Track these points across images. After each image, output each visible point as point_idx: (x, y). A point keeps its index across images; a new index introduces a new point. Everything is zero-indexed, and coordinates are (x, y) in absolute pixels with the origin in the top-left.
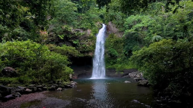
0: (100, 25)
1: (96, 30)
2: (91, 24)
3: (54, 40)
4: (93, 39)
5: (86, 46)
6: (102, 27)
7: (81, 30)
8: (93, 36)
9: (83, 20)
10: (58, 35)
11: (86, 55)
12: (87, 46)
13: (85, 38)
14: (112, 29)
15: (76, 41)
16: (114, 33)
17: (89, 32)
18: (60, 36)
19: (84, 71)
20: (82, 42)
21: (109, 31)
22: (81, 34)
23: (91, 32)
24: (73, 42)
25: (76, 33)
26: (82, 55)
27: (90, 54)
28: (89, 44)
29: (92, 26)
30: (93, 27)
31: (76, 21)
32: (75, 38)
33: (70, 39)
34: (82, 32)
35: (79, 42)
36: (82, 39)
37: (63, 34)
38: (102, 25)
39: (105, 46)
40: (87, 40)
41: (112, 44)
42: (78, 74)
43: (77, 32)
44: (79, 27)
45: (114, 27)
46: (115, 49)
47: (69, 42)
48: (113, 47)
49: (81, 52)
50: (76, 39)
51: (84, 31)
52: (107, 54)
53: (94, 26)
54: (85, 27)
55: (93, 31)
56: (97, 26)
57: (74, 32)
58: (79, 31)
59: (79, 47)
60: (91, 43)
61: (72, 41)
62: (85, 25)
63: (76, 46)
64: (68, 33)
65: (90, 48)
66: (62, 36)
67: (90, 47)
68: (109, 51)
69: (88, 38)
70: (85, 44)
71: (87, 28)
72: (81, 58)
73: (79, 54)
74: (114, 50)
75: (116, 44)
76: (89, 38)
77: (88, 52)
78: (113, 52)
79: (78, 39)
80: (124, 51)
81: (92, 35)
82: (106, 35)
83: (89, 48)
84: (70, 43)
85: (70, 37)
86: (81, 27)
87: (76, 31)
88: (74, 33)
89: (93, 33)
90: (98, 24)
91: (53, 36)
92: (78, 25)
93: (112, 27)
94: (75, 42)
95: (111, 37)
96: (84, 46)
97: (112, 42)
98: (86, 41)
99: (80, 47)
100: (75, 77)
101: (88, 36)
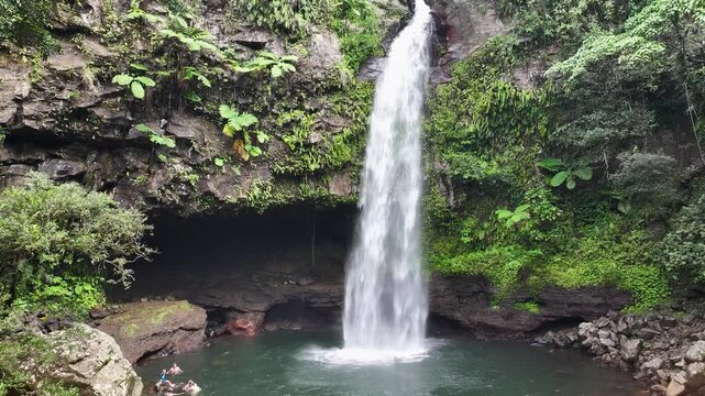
0: (395, 2)
7: (274, 37)
11: (309, 190)
12: (316, 137)
13: (298, 88)
14: (470, 27)
17: (327, 50)
19: (304, 282)
21: (454, 40)
26: (282, 196)
27: (336, 189)
28: (326, 128)
40: (314, 100)
42: (263, 306)
43: (246, 51)
51: (293, 42)
52: (439, 188)
57: (231, 52)
58: (260, 46)
66: (144, 78)
69: (319, 92)
72: (275, 210)
76: (327, 91)
82: (433, 64)
83: (323, 149)
87: (243, 44)
98: (308, 106)
99: (271, 150)
100: (246, 323)
101: (319, 75)
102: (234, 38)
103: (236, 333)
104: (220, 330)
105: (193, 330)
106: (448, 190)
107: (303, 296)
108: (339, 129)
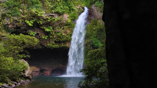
0: (81, 8)
1: (75, 15)
2: (69, 7)
3: (21, 26)
4: (71, 26)
5: (62, 34)
6: (83, 12)
7: (56, 14)
9: (59, 2)
10: (26, 21)
11: (63, 45)
12: (64, 34)
13: (61, 24)
14: (95, 13)
15: (49, 28)
16: (97, 19)
17: (66, 17)
18: (28, 22)
19: (60, 65)
20: (57, 30)
21: (92, 16)
22: (56, 20)
23: (68, 17)
24: (45, 30)
25: (49, 18)
26: (57, 46)
27: (68, 45)
28: (66, 32)
29: (71, 9)
30: (71, 11)
31: (50, 3)
32: (48, 24)
33: (41, 26)
34: (57, 18)
35: (53, 29)
36: (57, 26)
37: (33, 19)
38: (84, 8)
39: (87, 35)
40: (64, 27)
41: (94, 32)
42: (52, 69)
43: (51, 17)
44: (53, 11)
45: (98, 11)
47: (41, 29)
48: (96, 37)
49: (55, 42)
50: (50, 26)
51: (60, 15)
52: (89, 46)
53: (73, 10)
54: (60, 11)
55: (72, 17)
56: (77, 10)
57: (47, 17)
58: (53, 16)
59: (53, 36)
60: (68, 31)
61: (45, 28)
62: (61, 9)
63: (49, 35)
64: (40, 18)
65: (67, 38)
66: (31, 22)
67: (67, 36)
68: (92, 42)
69: (64, 25)
70: (61, 32)
71: (64, 12)
72: (55, 49)
73: (53, 44)
74: (98, 40)
75: (99, 33)
76: (66, 25)
77: (64, 42)
78: (96, 43)
79: (52, 26)
81: (69, 21)
82: (88, 21)
83: (65, 37)
84: (42, 31)
85: (42, 24)
86: (56, 10)
87: (50, 15)
88: (48, 19)
89: (71, 18)
90: (78, 8)
91: (19, 22)
92: (52, 9)
93: (96, 11)
94: (47, 30)
95: (93, 24)
96: (59, 34)
97: (95, 30)
98: (62, 28)
99: (55, 36)
100: (48, 73)
101: (65, 22)
102: (48, 14)
103: (45, 75)
104: (42, 74)
105: (37, 72)
106: (91, 46)
107: (60, 68)
108: (68, 33)
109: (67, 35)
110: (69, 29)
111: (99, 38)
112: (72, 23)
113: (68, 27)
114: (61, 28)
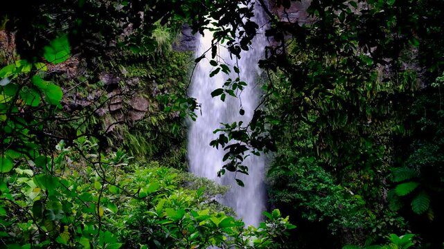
8: (164, 46)
40: (115, 73)
46: (325, 166)
60: (142, 103)
74: (321, 173)
78: (314, 191)
80: (402, 190)
98: (104, 80)
108: (140, 116)
109: (132, 130)
110: (149, 91)
111: (326, 158)
112: (174, 46)
113: (144, 72)
114: (95, 80)
